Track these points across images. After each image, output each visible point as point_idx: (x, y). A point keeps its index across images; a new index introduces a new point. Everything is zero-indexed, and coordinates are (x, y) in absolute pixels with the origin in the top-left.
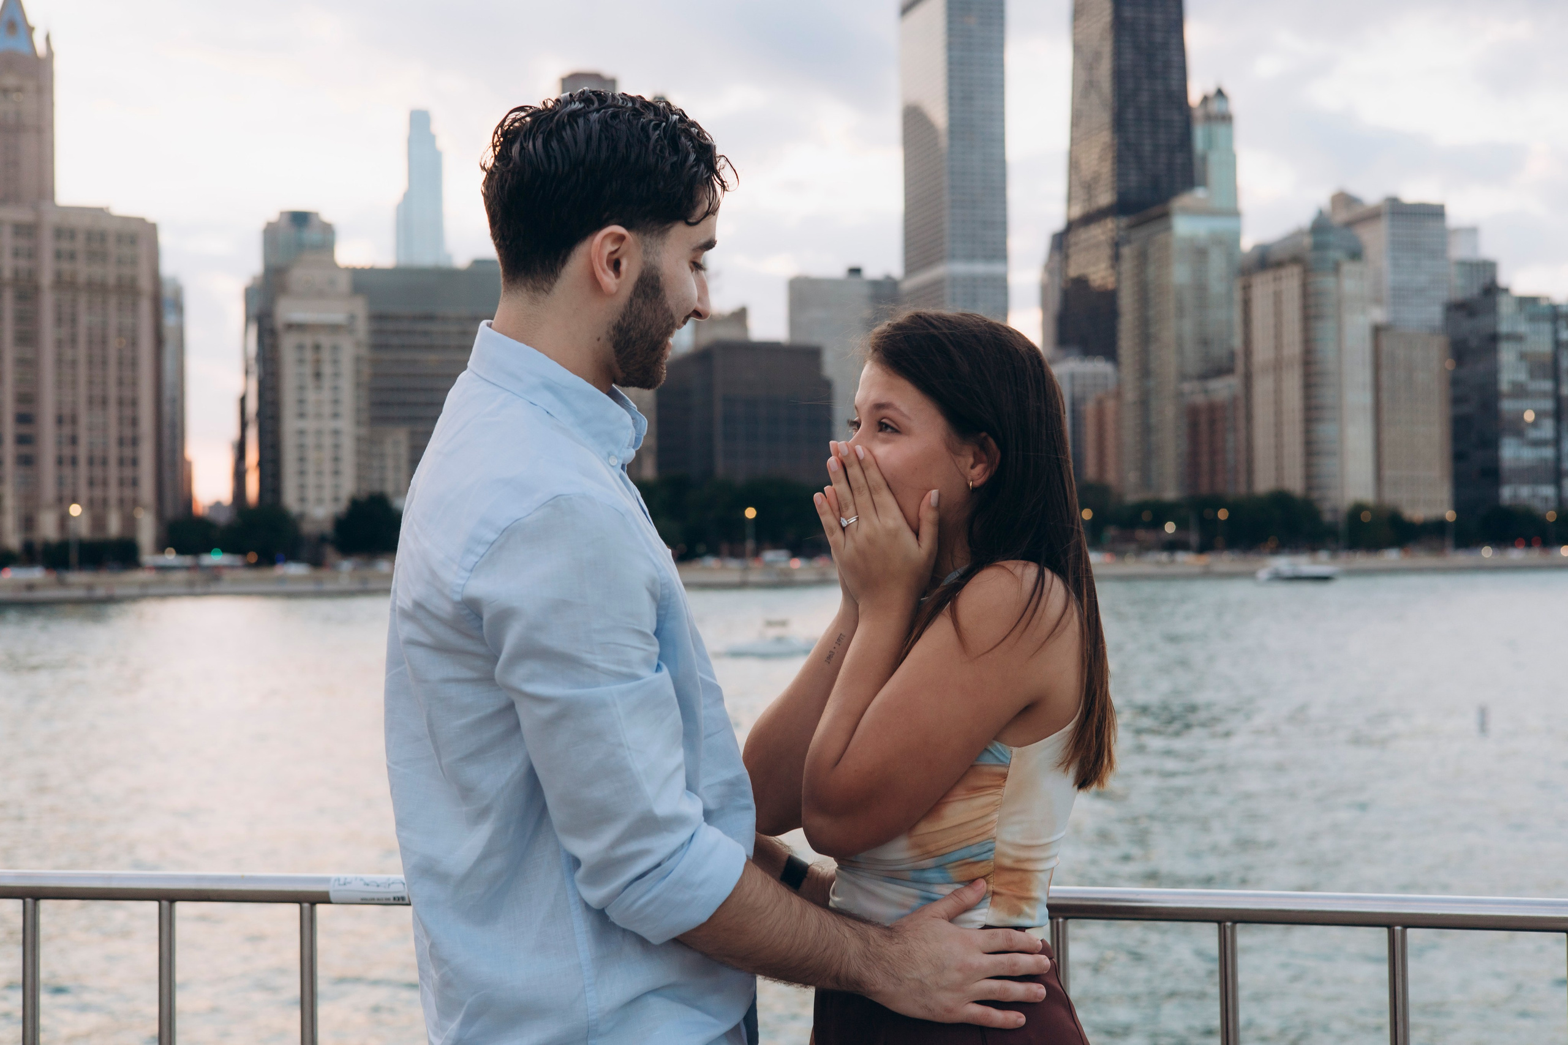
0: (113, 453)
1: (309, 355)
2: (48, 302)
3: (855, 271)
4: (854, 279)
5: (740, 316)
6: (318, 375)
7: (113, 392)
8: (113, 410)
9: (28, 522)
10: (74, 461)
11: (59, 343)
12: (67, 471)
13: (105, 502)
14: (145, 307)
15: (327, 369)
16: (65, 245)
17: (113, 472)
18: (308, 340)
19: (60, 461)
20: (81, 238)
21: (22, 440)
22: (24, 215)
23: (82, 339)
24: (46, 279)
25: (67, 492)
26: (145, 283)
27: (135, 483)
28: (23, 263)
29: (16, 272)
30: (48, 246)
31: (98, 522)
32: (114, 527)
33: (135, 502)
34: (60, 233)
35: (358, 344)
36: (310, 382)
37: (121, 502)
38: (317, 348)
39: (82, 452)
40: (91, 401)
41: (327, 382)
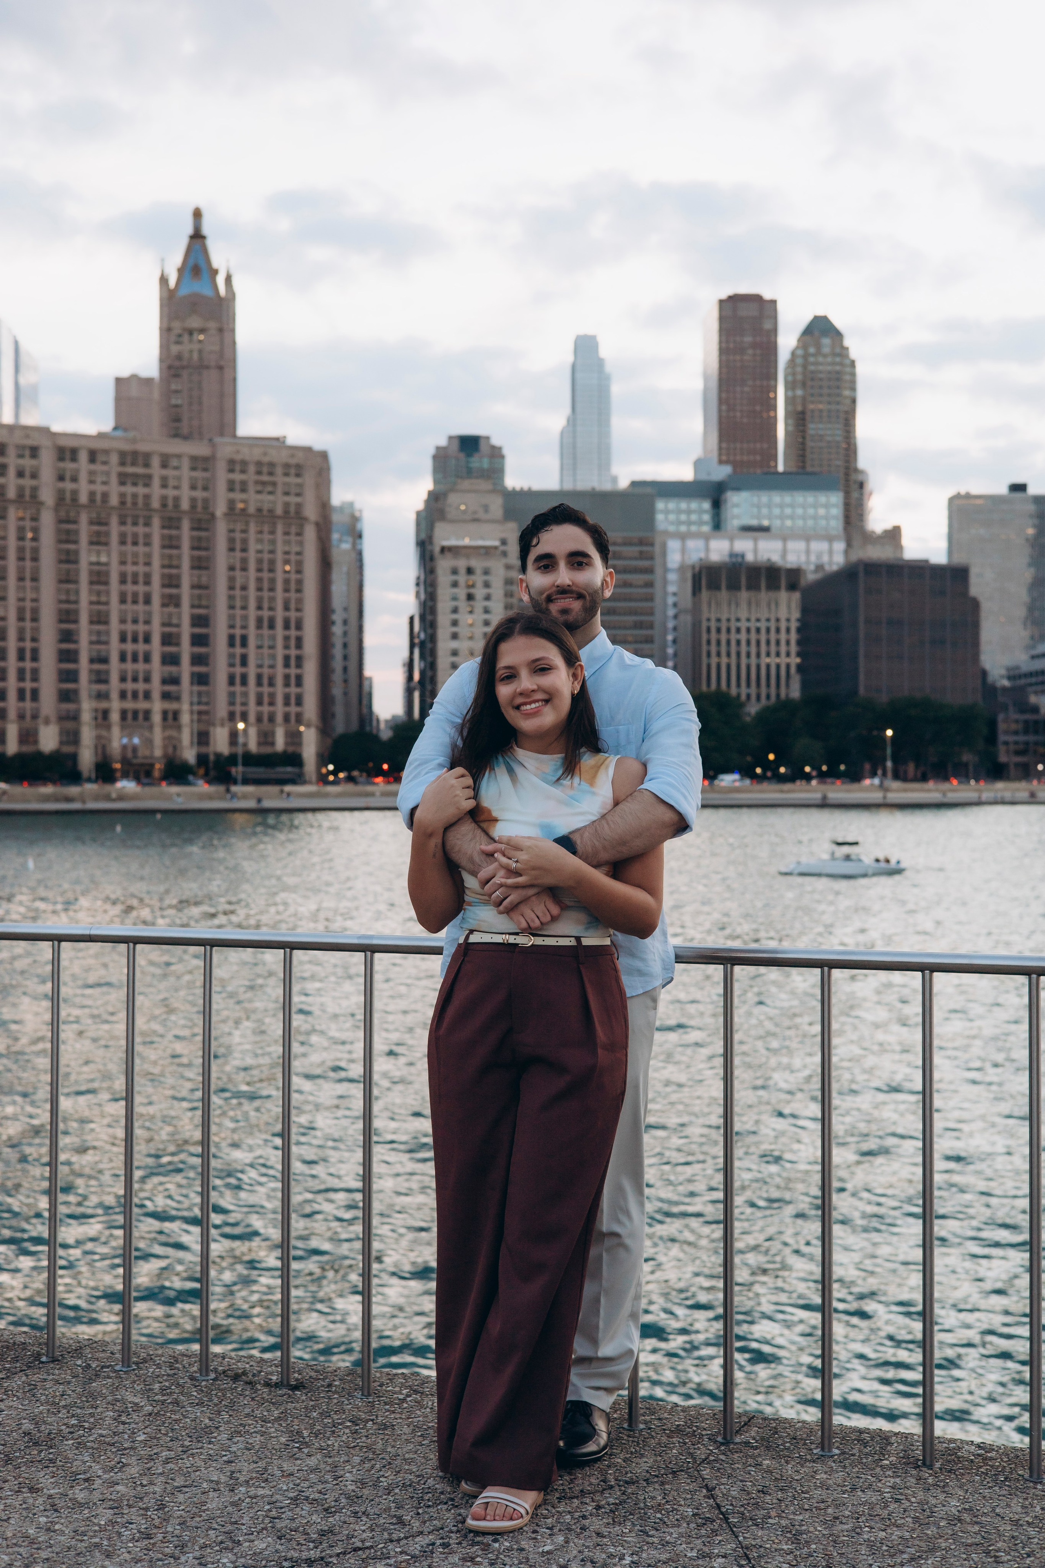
0: (280, 671)
1: (462, 578)
2: (221, 529)
3: (1019, 488)
4: (1018, 495)
5: (894, 534)
6: (470, 597)
7: (280, 615)
8: (280, 631)
9: (203, 738)
10: (244, 681)
11: (232, 568)
12: (238, 688)
13: (272, 719)
14: (310, 534)
15: (480, 592)
16: (237, 477)
17: (280, 690)
18: (462, 564)
19: (231, 681)
20: (252, 469)
21: (198, 660)
22: (200, 449)
23: (252, 566)
24: (220, 509)
25: (238, 709)
26: (311, 512)
27: (299, 702)
28: (199, 494)
29: (193, 501)
30: (222, 477)
31: (266, 738)
32: (280, 743)
33: (299, 719)
34: (232, 466)
35: (508, 567)
36: (463, 605)
37: (287, 718)
38: (470, 571)
39: (252, 671)
40: (259, 622)
41: (479, 604)
